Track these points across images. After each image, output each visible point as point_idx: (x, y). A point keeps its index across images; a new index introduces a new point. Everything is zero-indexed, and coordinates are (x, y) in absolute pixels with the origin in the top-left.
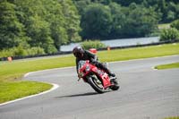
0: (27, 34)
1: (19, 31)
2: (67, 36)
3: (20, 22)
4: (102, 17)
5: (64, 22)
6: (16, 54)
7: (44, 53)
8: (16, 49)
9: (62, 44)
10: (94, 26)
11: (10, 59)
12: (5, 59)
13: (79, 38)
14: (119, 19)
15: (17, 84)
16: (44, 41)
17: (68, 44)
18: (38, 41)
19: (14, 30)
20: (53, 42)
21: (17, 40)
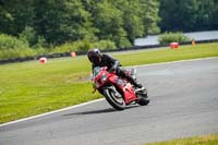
0: (95, 24)
1: (84, 21)
2: (142, 27)
3: (86, 9)
4: (186, 5)
5: (139, 9)
6: (81, 48)
7: (115, 48)
8: (81, 43)
9: (137, 37)
10: (176, 15)
11: (73, 54)
12: (68, 55)
13: (158, 29)
14: (206, 7)
15: (82, 85)
16: (115, 33)
17: (144, 36)
18: (108, 33)
19: (78, 20)
20: (125, 34)
21: (82, 31)
